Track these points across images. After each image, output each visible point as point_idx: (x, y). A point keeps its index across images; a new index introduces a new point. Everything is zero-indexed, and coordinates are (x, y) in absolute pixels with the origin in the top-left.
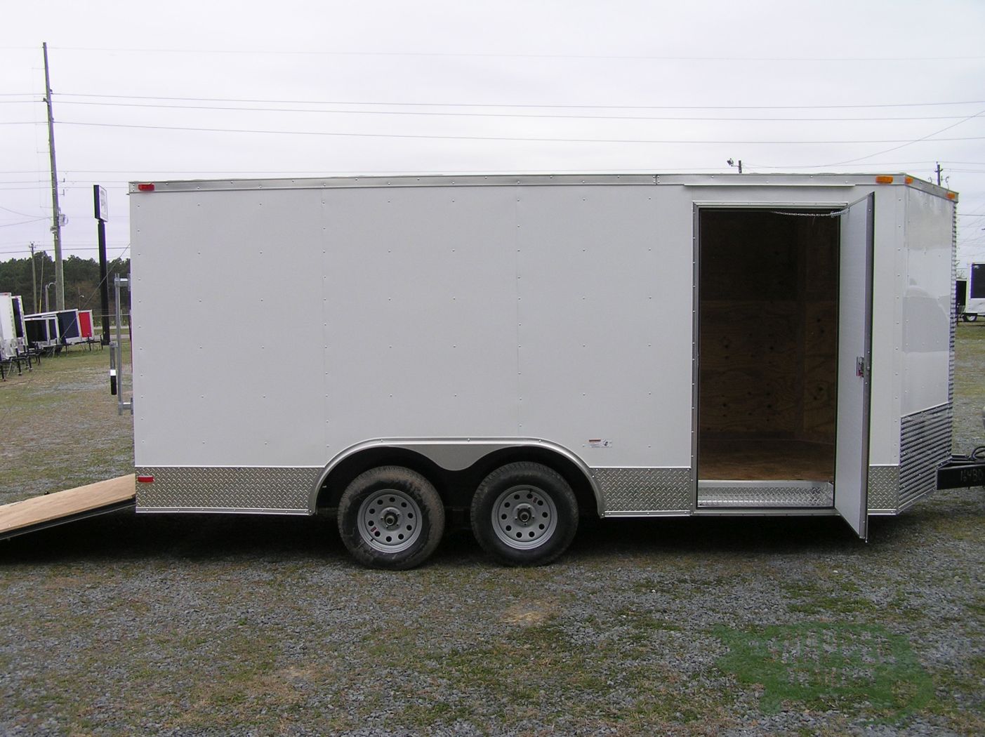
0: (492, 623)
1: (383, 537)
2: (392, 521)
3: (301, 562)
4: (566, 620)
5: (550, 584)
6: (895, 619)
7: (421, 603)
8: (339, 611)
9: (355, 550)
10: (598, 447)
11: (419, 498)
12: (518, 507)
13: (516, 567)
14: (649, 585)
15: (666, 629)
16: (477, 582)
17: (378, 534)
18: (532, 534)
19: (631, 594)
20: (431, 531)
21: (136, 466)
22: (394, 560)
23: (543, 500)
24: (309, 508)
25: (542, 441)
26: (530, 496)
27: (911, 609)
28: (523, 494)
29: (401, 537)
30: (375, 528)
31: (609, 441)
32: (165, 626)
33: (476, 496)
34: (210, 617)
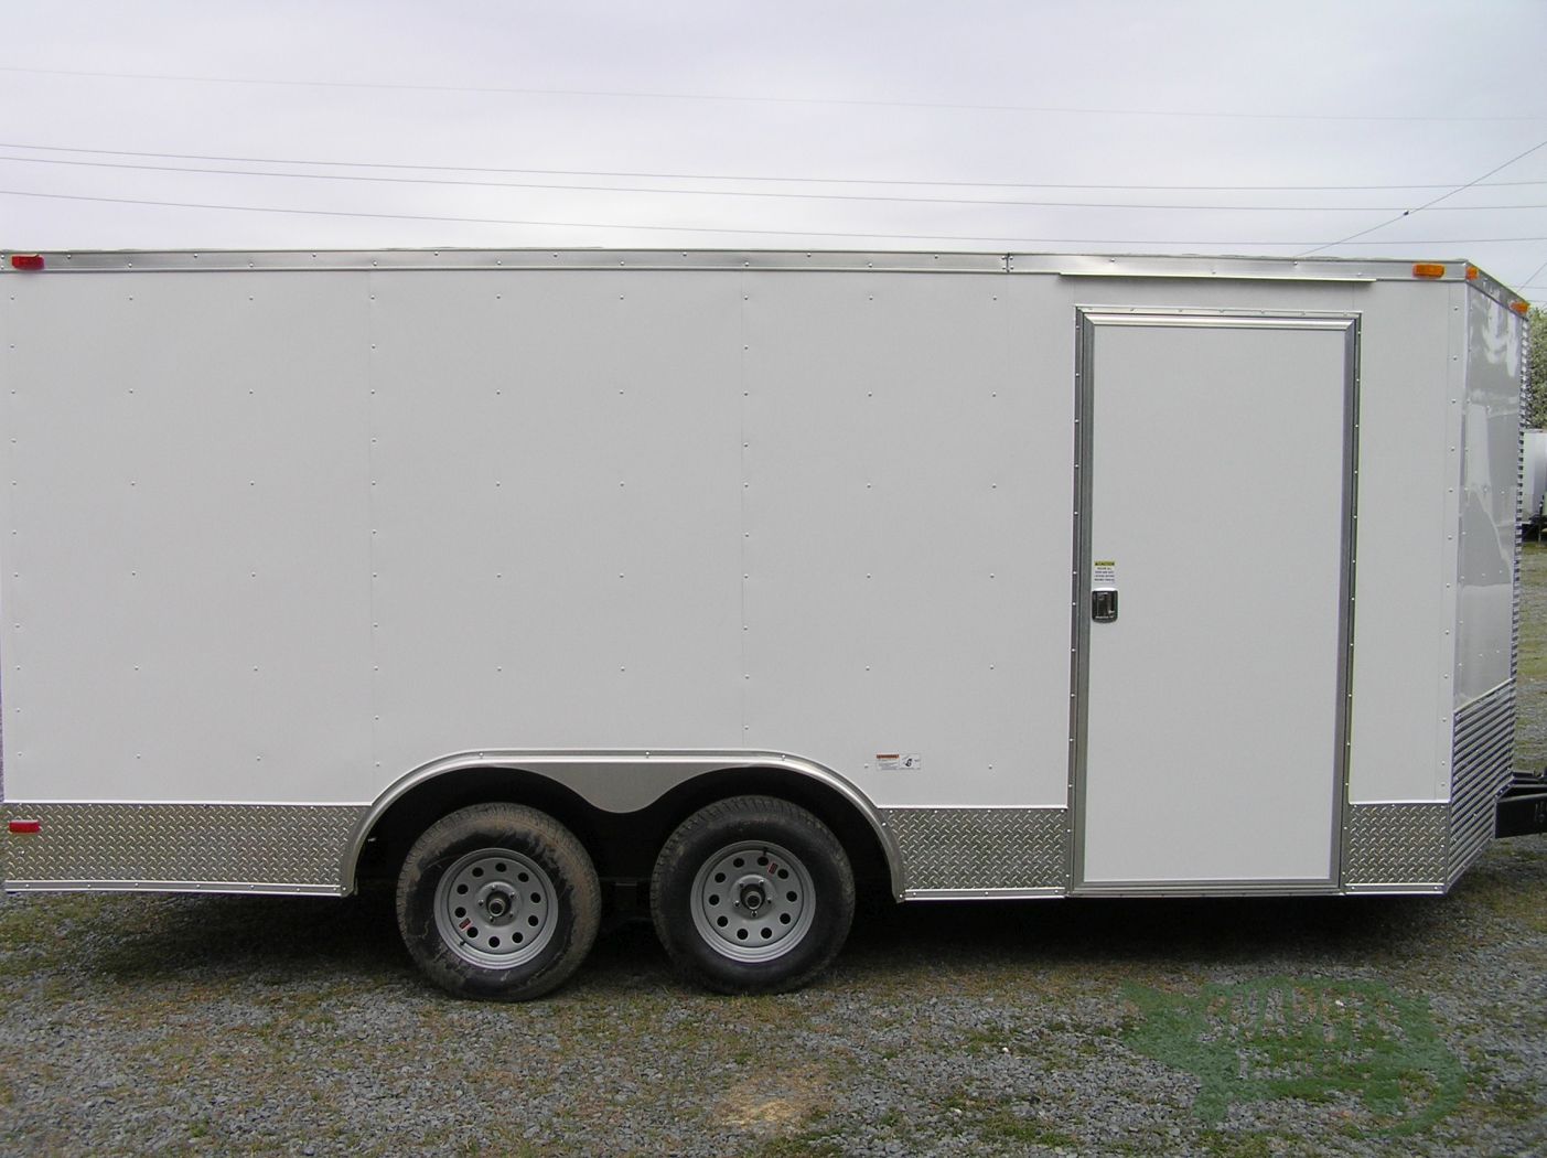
0: (699, 1127)
1: (482, 939)
2: (500, 907)
3: (327, 984)
4: (844, 1120)
5: (805, 1034)
6: (1485, 1114)
7: (556, 1080)
8: (395, 1101)
9: (429, 963)
10: (895, 768)
11: (551, 866)
12: (741, 881)
13: (737, 996)
14: (994, 1036)
15: (1045, 1142)
16: (664, 1031)
17: (473, 932)
18: (766, 933)
19: (961, 1057)
20: (575, 927)
21: (6, 801)
22: (505, 982)
23: (788, 868)
24: (342, 881)
25: (788, 756)
26: (763, 861)
27: (1509, 1091)
28: (751, 856)
29: (517, 937)
30: (468, 921)
31: (914, 757)
32: (39, 1140)
33: (660, 861)
34: (135, 1115)
